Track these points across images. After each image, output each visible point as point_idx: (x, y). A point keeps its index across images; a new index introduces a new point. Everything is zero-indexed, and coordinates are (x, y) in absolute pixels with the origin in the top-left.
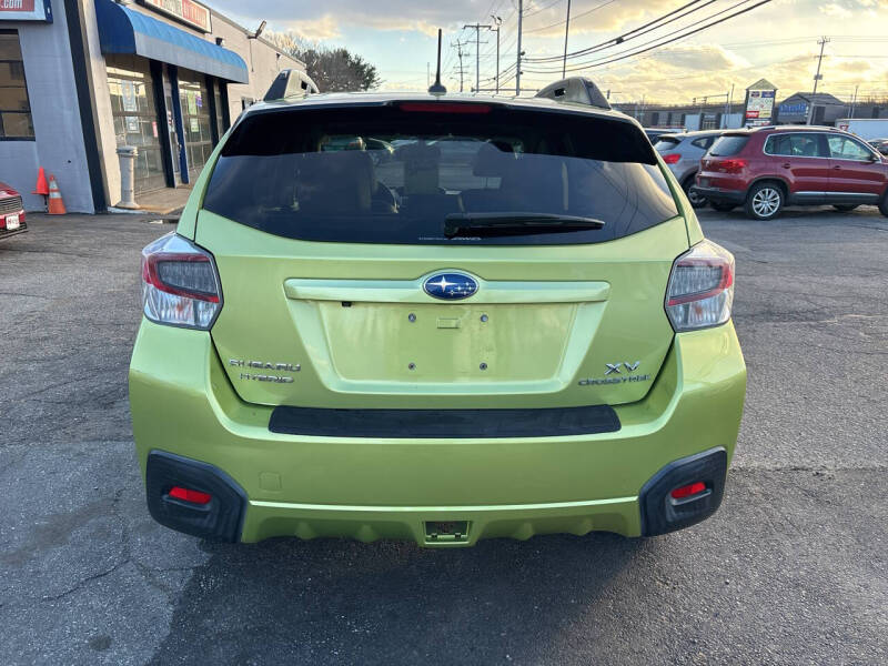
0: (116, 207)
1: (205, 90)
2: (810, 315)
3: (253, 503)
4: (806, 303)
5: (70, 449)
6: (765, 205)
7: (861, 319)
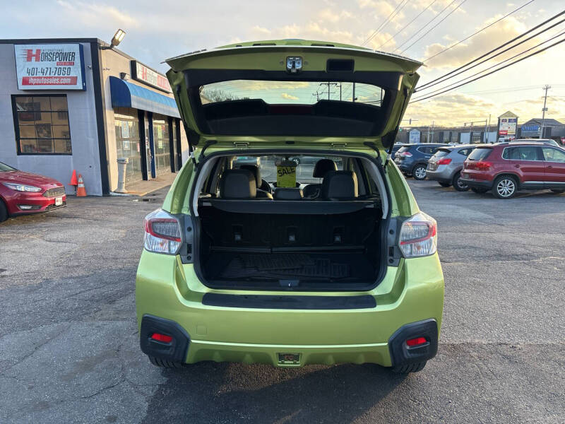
0: (115, 192)
1: (167, 125)
2: (524, 257)
3: (193, 341)
4: (523, 249)
5: (93, 324)
6: (505, 190)
7: (557, 260)
